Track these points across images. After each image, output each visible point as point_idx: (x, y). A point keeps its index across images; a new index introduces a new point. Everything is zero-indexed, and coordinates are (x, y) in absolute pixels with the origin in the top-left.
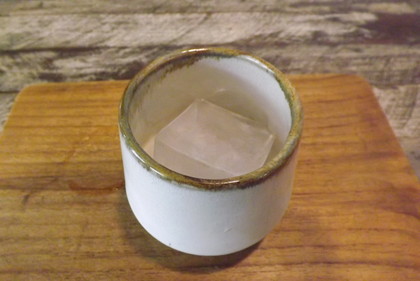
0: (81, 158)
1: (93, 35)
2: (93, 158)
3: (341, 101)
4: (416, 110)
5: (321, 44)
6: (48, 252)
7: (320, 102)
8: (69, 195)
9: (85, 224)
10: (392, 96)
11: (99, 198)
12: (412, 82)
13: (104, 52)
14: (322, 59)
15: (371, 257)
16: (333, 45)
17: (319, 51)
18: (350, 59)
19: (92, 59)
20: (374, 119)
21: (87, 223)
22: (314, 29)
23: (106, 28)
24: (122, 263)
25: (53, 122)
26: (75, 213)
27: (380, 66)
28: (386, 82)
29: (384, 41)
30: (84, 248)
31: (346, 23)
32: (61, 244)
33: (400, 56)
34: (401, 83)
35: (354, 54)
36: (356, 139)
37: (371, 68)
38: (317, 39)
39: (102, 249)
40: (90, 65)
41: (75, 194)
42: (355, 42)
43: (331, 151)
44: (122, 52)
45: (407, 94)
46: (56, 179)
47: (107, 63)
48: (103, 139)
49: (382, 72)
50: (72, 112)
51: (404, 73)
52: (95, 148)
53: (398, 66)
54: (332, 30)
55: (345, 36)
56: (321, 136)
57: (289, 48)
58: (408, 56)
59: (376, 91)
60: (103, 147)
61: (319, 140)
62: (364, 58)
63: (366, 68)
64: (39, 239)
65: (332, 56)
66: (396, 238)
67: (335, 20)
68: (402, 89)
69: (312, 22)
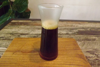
0: (24, 48)
1: (27, 32)
2: (26, 48)
3: (70, 42)
4: (85, 45)
5: (68, 35)
6: (16, 61)
7: (66, 42)
8: (21, 53)
9: (23, 57)
10: (80, 43)
11: (26, 54)
12: (84, 41)
13: (29, 35)
14: (68, 37)
15: (74, 64)
16: (70, 35)
17: (67, 36)
18: (73, 37)
19: (27, 35)
20: (76, 44)
21: (24, 57)
22: (67, 32)
23: (30, 31)
24: (29, 63)
25: (20, 43)
26: (22, 56)
27: (79, 38)
28: (79, 40)
29: (79, 34)
30: (23, 61)
31: (73, 32)
32: (19, 60)
33: (82, 37)
34: (82, 41)
35: (74, 36)
36: (72, 47)
37: (77, 38)
38: (67, 34)
39: (26, 61)
40: (26, 36)
41: (22, 53)
42: (74, 35)
43: (68, 49)
44: (32, 35)
45: (83, 42)
46: (19, 51)
47: (29, 36)
48: (28, 45)
49: (79, 39)
50: (23, 42)
51: (83, 39)
52: (26, 47)
53: (82, 38)
54: (70, 33)
55: (72, 34)
56: (66, 46)
57: (62, 35)
58: (84, 37)
59: (78, 42)
60: (28, 47)
61: (66, 47)
62: (75, 37)
63: (76, 38)
64: (15, 59)
65: (70, 36)
66: (78, 61)
67: (71, 31)
68: (82, 42)
69: (66, 31)
